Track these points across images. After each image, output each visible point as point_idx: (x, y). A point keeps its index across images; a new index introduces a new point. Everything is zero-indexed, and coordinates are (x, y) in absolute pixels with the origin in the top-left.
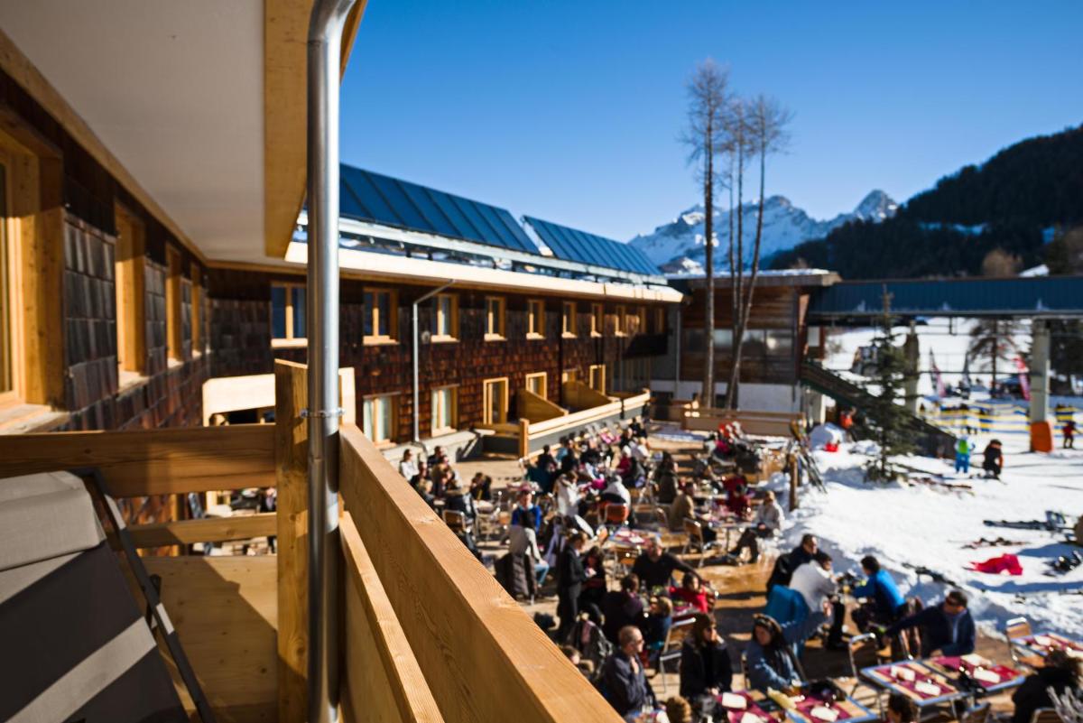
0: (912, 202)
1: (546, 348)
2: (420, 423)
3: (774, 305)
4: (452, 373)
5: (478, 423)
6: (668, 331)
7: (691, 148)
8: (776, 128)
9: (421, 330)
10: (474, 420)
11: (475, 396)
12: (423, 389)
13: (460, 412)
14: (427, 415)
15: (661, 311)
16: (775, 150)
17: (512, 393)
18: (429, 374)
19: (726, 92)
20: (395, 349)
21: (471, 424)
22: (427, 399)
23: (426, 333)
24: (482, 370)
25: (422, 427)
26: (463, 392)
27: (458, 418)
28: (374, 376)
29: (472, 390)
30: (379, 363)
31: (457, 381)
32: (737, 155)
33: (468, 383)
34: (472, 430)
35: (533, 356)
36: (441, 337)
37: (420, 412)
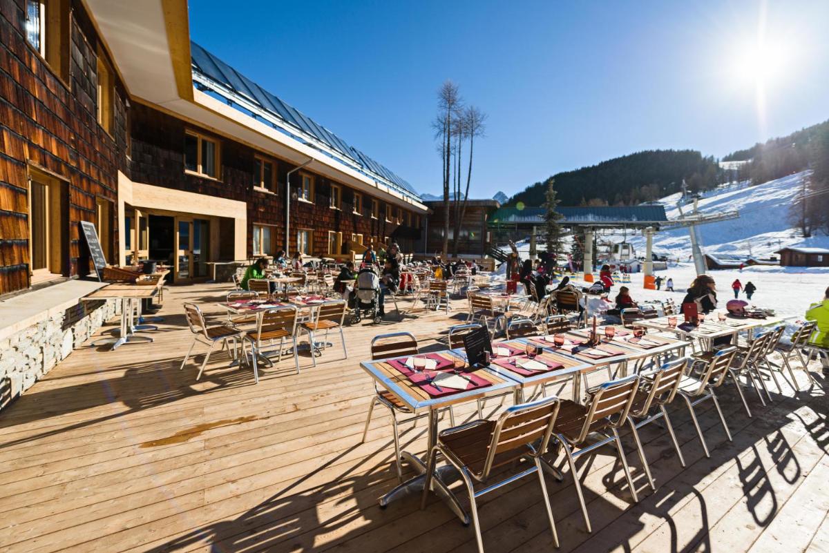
0: (515, 196)
1: (363, 221)
2: (289, 247)
3: (474, 215)
4: (310, 222)
5: (325, 254)
6: (421, 228)
7: (437, 130)
8: (478, 123)
9: (291, 193)
10: (323, 252)
11: (323, 238)
12: (292, 227)
13: (314, 247)
14: (295, 243)
15: (418, 218)
16: (477, 134)
17: (344, 241)
18: (296, 218)
19: (458, 97)
20: (275, 199)
21: (321, 254)
22: (295, 233)
23: (295, 194)
24: (328, 224)
25: (291, 250)
26: (316, 234)
27: (313, 250)
28: (261, 212)
29: (322, 235)
30: (264, 204)
31: (312, 227)
32: (458, 137)
33: (320, 230)
34: (320, 257)
35: (356, 225)
36: (303, 199)
37: (290, 240)
